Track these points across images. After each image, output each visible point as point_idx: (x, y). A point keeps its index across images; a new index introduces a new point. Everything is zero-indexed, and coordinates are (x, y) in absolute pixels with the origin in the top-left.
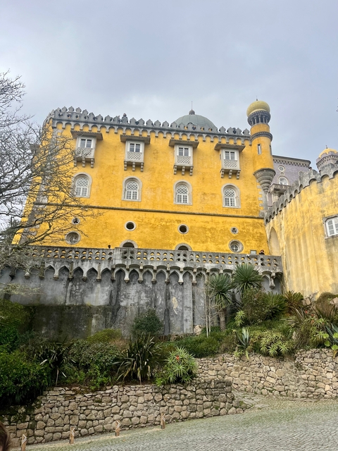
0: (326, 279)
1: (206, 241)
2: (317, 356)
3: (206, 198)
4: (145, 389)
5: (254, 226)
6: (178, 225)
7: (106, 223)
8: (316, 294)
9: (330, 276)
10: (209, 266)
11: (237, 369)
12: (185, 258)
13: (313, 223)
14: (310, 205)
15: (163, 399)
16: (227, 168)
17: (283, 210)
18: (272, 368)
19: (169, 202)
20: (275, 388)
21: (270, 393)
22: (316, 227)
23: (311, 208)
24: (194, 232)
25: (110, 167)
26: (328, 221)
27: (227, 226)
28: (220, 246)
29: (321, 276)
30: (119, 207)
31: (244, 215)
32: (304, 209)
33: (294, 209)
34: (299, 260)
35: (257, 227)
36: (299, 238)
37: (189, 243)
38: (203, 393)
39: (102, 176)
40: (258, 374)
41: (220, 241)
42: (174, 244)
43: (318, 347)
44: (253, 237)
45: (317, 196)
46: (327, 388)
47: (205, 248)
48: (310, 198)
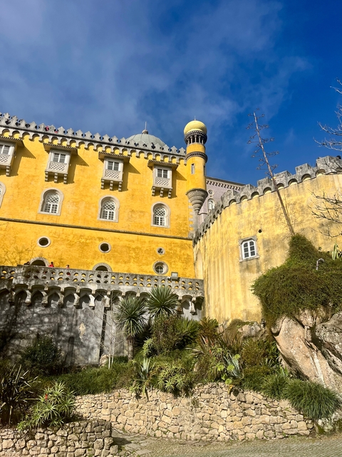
0: (238, 305)
1: (129, 262)
2: (214, 391)
3: (134, 215)
4: (5, 434)
5: (182, 247)
6: (100, 243)
7: (15, 237)
8: (228, 321)
9: (241, 302)
10: (125, 288)
11: (132, 407)
12: (98, 279)
13: (230, 244)
14: (228, 226)
15: (26, 446)
16: (159, 186)
17: (208, 230)
18: (169, 406)
19: (92, 217)
20: (169, 429)
21: (164, 436)
22: (232, 249)
23: (229, 229)
24: (117, 251)
25: (28, 176)
26: (244, 243)
27: (154, 246)
28: (144, 267)
29: (233, 302)
30: (34, 220)
31: (173, 235)
32: (224, 230)
33: (216, 230)
34: (217, 284)
35: (185, 249)
36: (218, 260)
37: (109, 263)
38: (76, 438)
39: (17, 186)
40: (154, 413)
41: (144, 262)
42: (92, 264)
43: (216, 380)
44: (180, 258)
45: (236, 217)
46: (221, 428)
47: (126, 269)
48: (229, 219)
